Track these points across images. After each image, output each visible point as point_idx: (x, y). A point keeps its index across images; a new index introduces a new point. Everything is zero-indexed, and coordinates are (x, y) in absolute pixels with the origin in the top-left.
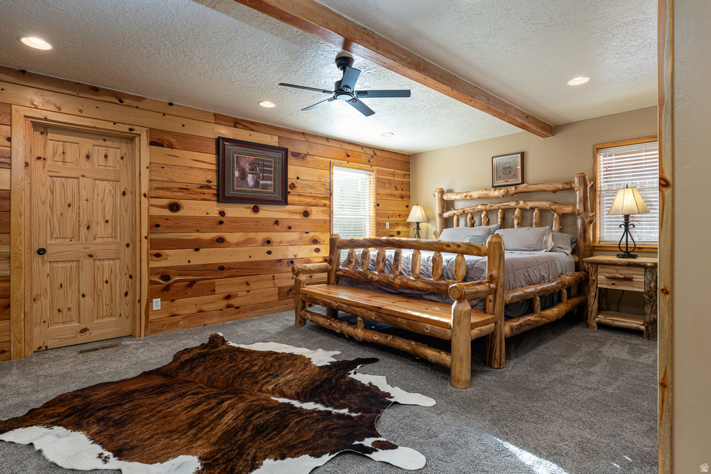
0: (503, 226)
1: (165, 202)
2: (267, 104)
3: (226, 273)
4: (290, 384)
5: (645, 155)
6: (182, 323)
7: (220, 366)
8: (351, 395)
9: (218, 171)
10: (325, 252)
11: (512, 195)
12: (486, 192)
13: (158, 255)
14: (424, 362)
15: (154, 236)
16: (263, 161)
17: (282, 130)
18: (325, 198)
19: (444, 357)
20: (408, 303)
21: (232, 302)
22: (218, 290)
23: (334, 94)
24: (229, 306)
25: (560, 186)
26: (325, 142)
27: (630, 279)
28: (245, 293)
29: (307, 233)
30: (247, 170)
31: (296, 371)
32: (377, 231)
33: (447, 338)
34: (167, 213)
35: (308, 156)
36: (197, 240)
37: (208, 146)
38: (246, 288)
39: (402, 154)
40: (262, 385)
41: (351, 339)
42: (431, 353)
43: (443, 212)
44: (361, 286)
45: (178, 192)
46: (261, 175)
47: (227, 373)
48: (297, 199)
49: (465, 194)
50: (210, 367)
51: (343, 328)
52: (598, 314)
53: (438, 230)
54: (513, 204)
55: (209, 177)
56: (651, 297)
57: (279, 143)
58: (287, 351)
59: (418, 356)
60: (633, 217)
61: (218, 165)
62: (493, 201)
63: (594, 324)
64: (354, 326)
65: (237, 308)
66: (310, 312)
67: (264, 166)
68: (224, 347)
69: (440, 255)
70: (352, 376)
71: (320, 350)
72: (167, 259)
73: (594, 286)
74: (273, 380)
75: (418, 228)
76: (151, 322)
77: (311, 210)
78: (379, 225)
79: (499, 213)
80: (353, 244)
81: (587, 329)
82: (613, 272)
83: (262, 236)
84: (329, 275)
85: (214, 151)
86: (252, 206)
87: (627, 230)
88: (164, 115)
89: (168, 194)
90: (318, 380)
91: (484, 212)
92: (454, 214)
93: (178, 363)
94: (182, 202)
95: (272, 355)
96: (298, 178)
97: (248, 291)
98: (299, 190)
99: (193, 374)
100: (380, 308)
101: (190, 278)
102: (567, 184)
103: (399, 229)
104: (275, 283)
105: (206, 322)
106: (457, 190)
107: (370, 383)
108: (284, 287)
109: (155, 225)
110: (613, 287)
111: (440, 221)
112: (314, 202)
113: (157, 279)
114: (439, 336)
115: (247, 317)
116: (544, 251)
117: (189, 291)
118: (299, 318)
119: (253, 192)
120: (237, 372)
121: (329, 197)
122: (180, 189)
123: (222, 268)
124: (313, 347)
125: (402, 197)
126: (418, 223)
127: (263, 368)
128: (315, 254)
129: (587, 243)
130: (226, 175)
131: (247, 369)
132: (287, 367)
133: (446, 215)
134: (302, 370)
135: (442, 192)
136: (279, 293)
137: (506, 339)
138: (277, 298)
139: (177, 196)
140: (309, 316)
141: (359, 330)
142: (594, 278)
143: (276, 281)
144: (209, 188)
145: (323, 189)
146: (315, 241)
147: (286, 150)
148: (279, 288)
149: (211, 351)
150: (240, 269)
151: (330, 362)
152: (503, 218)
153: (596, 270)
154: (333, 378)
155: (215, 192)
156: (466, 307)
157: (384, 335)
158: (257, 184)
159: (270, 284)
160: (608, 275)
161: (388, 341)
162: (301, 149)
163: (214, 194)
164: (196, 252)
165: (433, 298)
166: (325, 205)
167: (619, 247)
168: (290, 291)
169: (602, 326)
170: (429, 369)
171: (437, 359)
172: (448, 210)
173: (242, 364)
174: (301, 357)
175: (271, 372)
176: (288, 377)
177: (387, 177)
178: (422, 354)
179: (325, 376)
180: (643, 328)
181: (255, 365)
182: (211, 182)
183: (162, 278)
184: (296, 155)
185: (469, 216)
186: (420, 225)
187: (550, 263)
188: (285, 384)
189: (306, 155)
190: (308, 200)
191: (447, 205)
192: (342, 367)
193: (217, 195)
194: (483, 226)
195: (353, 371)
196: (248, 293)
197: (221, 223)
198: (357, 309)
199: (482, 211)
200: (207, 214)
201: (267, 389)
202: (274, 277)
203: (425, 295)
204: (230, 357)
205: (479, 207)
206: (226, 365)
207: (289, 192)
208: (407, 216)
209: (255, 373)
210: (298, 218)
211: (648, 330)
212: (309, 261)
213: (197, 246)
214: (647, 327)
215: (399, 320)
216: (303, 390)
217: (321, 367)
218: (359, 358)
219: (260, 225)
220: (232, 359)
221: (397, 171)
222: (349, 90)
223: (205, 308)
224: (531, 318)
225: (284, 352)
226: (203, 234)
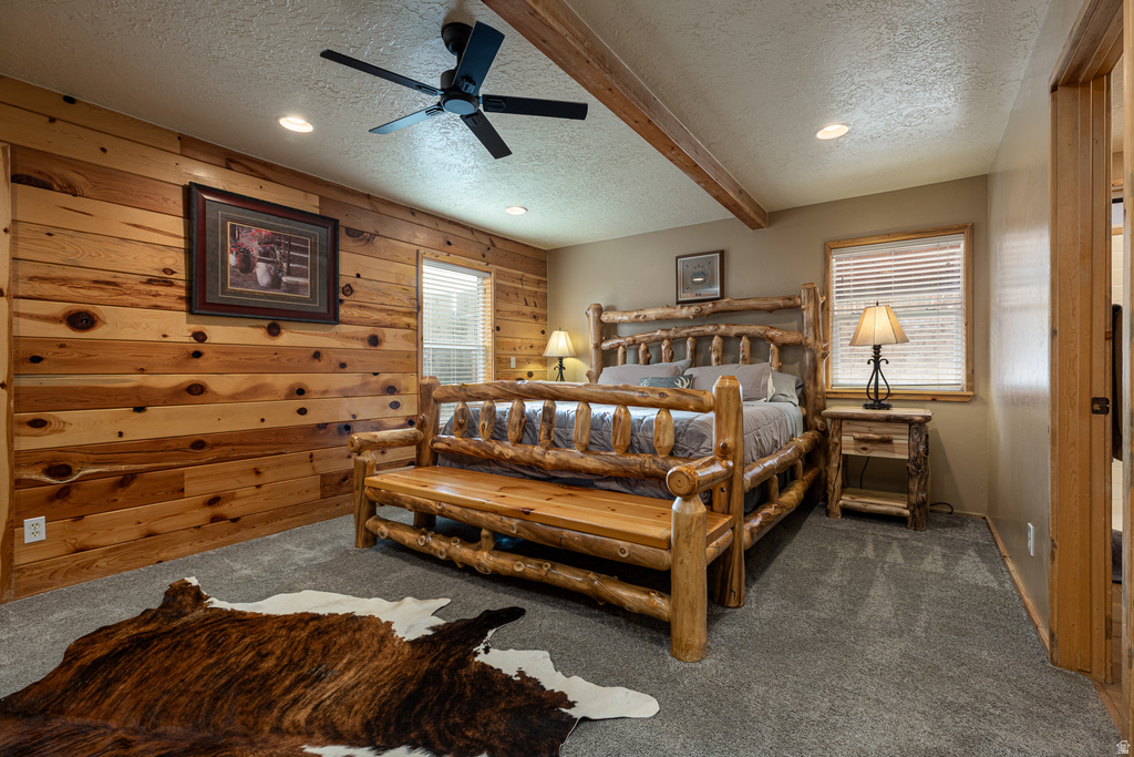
0: (693, 364)
1: (58, 308)
2: (295, 124)
3: (208, 454)
4: (349, 699)
5: (895, 260)
6: (102, 563)
7: (184, 665)
8: (487, 712)
9: (189, 252)
10: (409, 408)
11: (708, 315)
12: (668, 311)
13: (38, 424)
14: (615, 610)
15: (25, 382)
16: (290, 239)
17: (327, 185)
18: (410, 314)
19: (659, 604)
20: (570, 499)
21: (224, 509)
22: (189, 488)
23: (438, 98)
24: (215, 519)
25: (781, 303)
26: (409, 217)
27: (888, 441)
28: (252, 490)
29: (376, 374)
30: (255, 253)
31: (362, 660)
32: (497, 372)
33: (662, 567)
34: (63, 332)
35: (377, 238)
36: (138, 390)
37: (166, 200)
38: (254, 480)
39: (535, 249)
40: (284, 712)
41: (468, 571)
42: (629, 595)
43: (602, 341)
44: (479, 467)
45: (89, 288)
46: (285, 265)
47: (198, 687)
48: (356, 313)
49: (635, 314)
50: (155, 673)
51: (452, 551)
52: (842, 494)
53: (593, 370)
54: (709, 329)
55: (169, 263)
56: (919, 467)
57: (320, 208)
58: (341, 611)
59: (601, 599)
60: (886, 350)
61: (188, 238)
62: (680, 325)
63: (838, 511)
64: (475, 546)
65: (235, 520)
66: (386, 521)
67: (291, 248)
68: (199, 613)
69: (627, 411)
70: (481, 658)
71: (409, 600)
72: (62, 431)
73: (837, 452)
74: (310, 693)
75: (562, 367)
76: (19, 571)
77: (384, 335)
78: (500, 362)
79: (688, 342)
80: (465, 394)
81: (827, 519)
82: (863, 431)
83: (284, 381)
84: (419, 450)
85: (180, 211)
86: (266, 323)
87: (877, 368)
88: (52, 120)
89: (65, 291)
90: (412, 677)
91: (666, 342)
92: (619, 344)
93: (71, 672)
94: (102, 311)
95: (307, 624)
96: (358, 276)
97: (258, 486)
98: (359, 296)
99: (109, 701)
100: (528, 513)
101: (123, 467)
102: (790, 299)
103: (532, 367)
104: (313, 468)
105: (163, 555)
106: (621, 306)
107: (521, 673)
108: (331, 475)
109: (28, 357)
110: (864, 454)
111: (597, 356)
112: (388, 319)
113: (35, 474)
114: (647, 564)
115: (256, 536)
116: (763, 400)
117: (121, 495)
118: (363, 534)
119: (267, 296)
120: (223, 681)
121: (417, 310)
122: (96, 282)
123: (199, 444)
124: (395, 595)
125: (535, 317)
126: (561, 359)
127: (285, 662)
128: (392, 412)
129: (819, 388)
130: (207, 261)
131: (249, 666)
132: (341, 652)
133: (605, 345)
134: (375, 655)
135: (600, 310)
136: (323, 486)
137: (745, 552)
138: (318, 494)
139: (89, 297)
140: (383, 529)
141: (485, 554)
142: (836, 440)
143: (316, 463)
144: (169, 283)
145: (405, 299)
146: (391, 390)
147: (335, 224)
148: (323, 476)
149: (166, 628)
150: (241, 444)
151: (432, 628)
152: (695, 352)
153: (840, 429)
154: (442, 667)
155: (182, 292)
156: (698, 508)
157: (535, 561)
158: (276, 282)
159: (306, 469)
160: (857, 435)
161: (544, 574)
162: (366, 224)
163: (181, 298)
164: (137, 415)
165: (614, 486)
166: (408, 326)
167: (868, 393)
168: (344, 480)
169: (848, 512)
170: (623, 622)
171: (644, 607)
172: (608, 339)
173: (239, 654)
174: (370, 621)
175: (305, 670)
176: (345, 677)
177: (511, 284)
178: (612, 597)
179: (426, 665)
180: (907, 512)
181: (267, 655)
182: (173, 272)
183: (50, 472)
184: (354, 234)
185: (642, 347)
186: (564, 361)
187: (780, 420)
188: (337, 701)
189: (374, 235)
190: (377, 316)
191: (606, 330)
192: (457, 638)
193: (189, 300)
194: (664, 364)
195: (482, 646)
196: (257, 491)
197: (197, 354)
198: (478, 514)
199: (663, 339)
200: (165, 336)
201: (293, 722)
202: (311, 456)
203: (598, 480)
204: (211, 640)
205: (658, 333)
206: (197, 663)
207: (341, 301)
208: (544, 347)
209: (267, 676)
210: (360, 347)
211: (914, 516)
212: (380, 427)
213: (140, 403)
214: (912, 512)
215: (566, 533)
216: (380, 712)
217: (415, 643)
218: (487, 611)
219: (284, 360)
220: (214, 645)
221: (527, 275)
222: (471, 89)
223: (158, 526)
224: (770, 510)
225: (332, 612)
226: (154, 377)
